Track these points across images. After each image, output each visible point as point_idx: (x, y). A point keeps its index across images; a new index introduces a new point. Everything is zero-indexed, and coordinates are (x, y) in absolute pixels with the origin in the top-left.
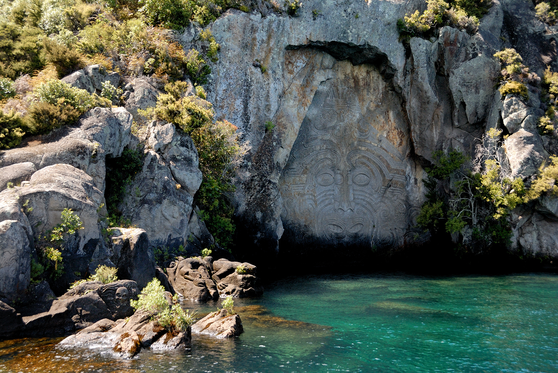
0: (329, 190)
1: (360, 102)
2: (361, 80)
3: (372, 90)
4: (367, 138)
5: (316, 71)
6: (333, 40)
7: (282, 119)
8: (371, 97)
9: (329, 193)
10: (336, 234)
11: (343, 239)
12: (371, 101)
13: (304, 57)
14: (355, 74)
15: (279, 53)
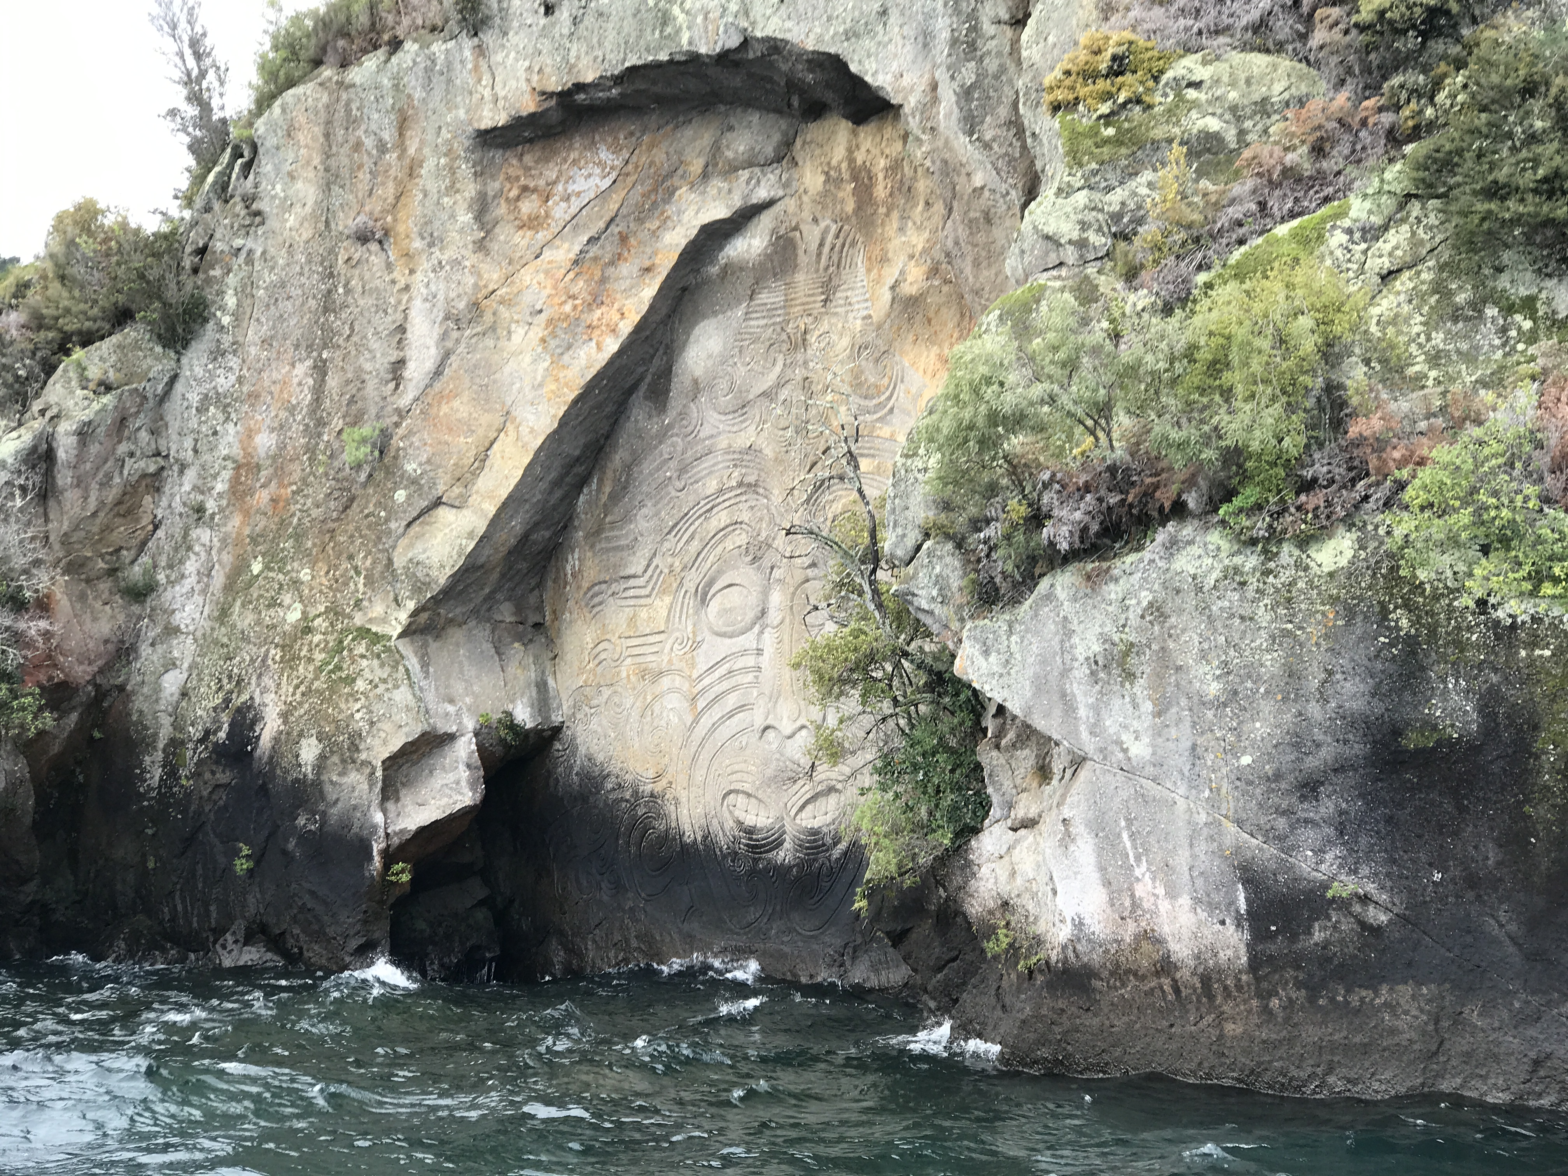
0: (744, 652)
1: (869, 271)
2: (881, 176)
3: (920, 207)
4: (881, 419)
5: (684, 189)
6: (627, 64)
7: (456, 403)
8: (914, 239)
9: (740, 663)
10: (750, 831)
11: (770, 855)
12: (912, 257)
13: (604, 155)
14: (860, 157)
15: (453, 171)
